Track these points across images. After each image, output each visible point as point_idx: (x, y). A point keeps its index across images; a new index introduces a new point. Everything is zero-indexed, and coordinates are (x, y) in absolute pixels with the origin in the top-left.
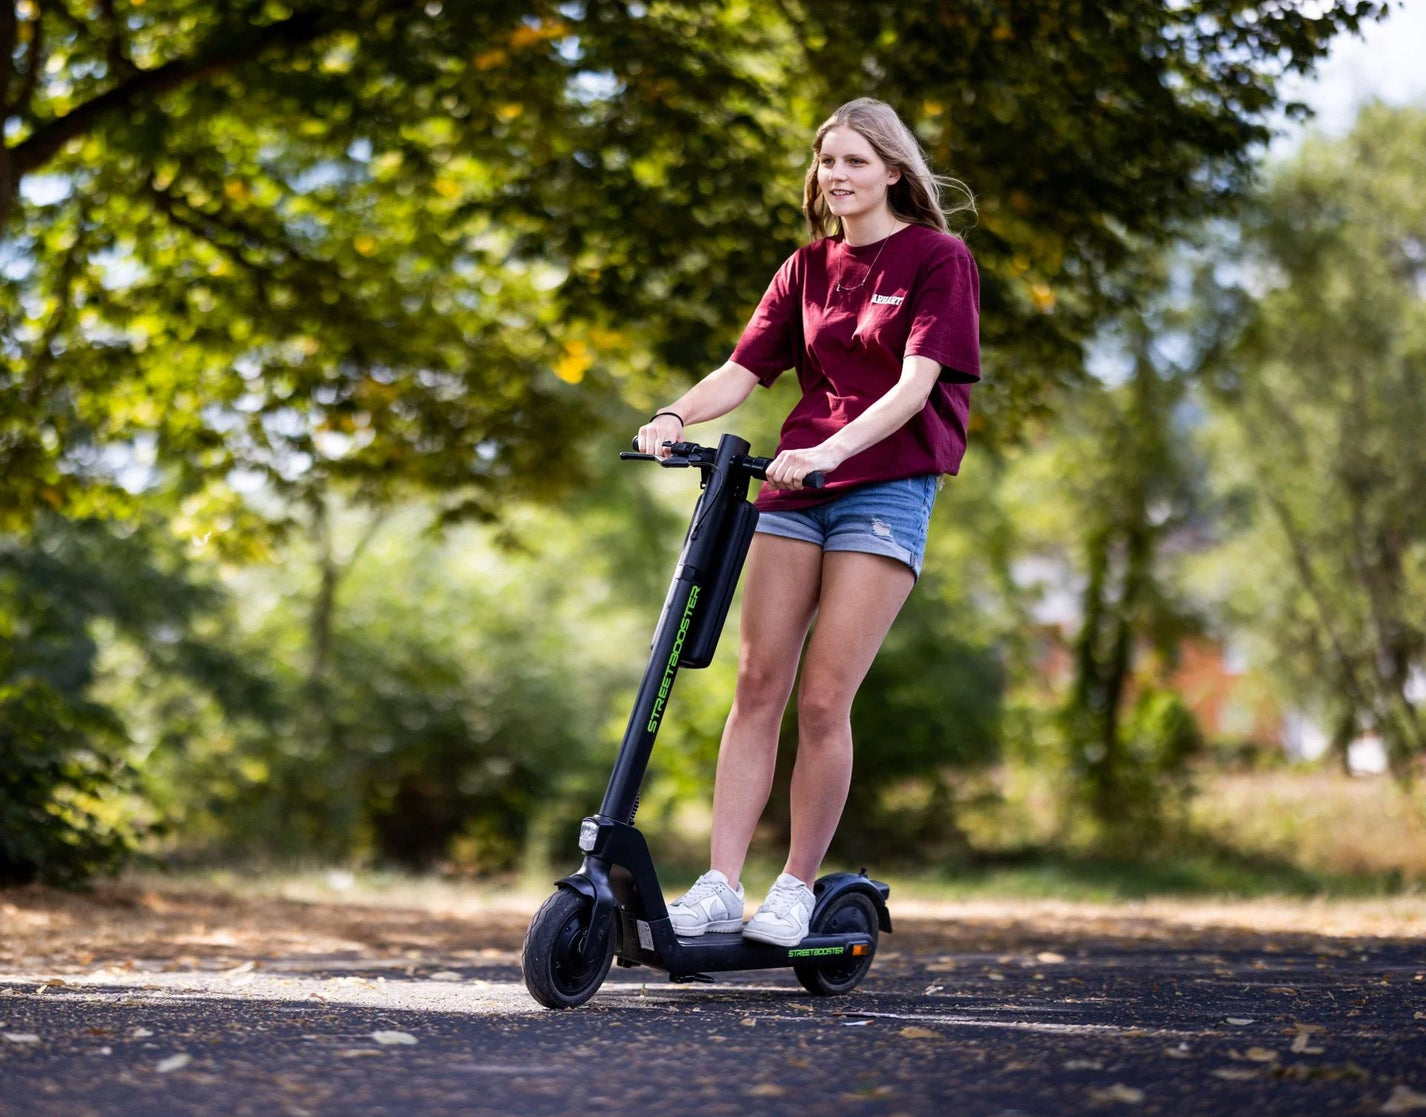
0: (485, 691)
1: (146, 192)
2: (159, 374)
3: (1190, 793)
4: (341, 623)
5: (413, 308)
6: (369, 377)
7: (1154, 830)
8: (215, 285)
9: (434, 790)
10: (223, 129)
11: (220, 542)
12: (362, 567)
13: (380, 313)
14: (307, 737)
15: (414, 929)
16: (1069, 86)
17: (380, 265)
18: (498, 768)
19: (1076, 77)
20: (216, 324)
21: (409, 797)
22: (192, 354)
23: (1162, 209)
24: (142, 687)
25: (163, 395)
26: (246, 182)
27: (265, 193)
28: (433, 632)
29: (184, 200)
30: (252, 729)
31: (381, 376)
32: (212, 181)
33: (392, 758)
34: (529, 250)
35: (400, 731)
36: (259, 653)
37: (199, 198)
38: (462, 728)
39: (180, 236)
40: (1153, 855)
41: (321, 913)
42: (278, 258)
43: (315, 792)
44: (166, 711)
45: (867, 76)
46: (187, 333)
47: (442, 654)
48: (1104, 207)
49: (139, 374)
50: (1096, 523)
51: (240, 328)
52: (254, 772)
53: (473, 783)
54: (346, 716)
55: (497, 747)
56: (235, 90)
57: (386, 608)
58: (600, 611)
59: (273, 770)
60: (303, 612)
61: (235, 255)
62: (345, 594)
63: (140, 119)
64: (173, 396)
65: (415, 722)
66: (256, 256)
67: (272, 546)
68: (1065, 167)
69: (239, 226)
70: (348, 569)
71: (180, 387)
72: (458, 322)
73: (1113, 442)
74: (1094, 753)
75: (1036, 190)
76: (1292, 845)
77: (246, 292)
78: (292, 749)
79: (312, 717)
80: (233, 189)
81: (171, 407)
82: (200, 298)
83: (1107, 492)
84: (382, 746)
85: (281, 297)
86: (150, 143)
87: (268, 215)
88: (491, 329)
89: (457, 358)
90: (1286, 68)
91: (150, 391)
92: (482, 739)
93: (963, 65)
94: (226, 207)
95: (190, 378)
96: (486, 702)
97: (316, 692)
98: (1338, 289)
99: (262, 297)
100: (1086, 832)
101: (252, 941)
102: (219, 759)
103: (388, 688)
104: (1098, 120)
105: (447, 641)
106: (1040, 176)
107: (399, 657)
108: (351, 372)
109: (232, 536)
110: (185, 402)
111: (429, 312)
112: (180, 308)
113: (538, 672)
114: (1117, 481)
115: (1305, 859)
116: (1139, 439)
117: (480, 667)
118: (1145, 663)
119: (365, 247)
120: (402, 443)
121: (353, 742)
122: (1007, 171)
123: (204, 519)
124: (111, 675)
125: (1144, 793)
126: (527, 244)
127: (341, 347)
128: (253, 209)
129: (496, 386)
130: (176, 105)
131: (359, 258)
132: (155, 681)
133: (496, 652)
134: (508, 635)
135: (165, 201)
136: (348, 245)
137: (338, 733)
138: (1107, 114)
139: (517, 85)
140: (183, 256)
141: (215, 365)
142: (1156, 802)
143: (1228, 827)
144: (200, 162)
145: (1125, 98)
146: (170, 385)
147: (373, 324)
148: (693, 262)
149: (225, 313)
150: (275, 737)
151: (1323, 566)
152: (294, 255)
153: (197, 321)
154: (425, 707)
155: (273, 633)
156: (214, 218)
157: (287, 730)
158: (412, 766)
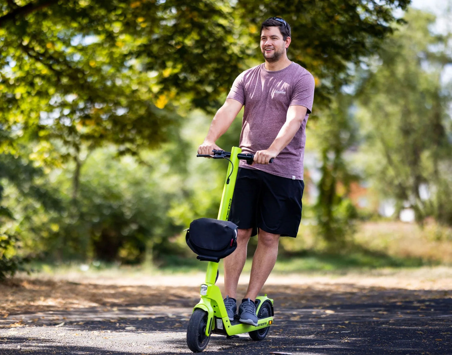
0: (129, 202)
1: (20, 46)
2: (25, 106)
3: (354, 232)
4: (82, 179)
5: (109, 83)
6: (94, 106)
7: (344, 244)
8: (43, 77)
9: (113, 234)
10: (46, 25)
11: (45, 161)
12: (89, 161)
13: (98, 86)
14: (71, 216)
15: (114, 296)
16: (326, 14)
17: (98, 70)
18: (134, 227)
19: (328, 11)
20: (44, 90)
21: (105, 236)
22: (36, 99)
23: (357, 53)
24: (18, 201)
25: (26, 113)
26: (53, 43)
27: (60, 47)
28: (112, 182)
29: (33, 49)
30: (53, 214)
31: (98, 106)
32: (42, 43)
33: (99, 224)
34: (149, 67)
35: (102, 215)
36: (56, 190)
37: (38, 48)
38: (122, 214)
39: (32, 61)
40: (343, 252)
41: (81, 288)
42: (64, 68)
43: (75, 235)
44: (26, 208)
45: (261, 11)
46: (34, 93)
47: (115, 190)
48: (338, 53)
49: (18, 107)
50: (325, 145)
51: (52, 91)
52: (55, 228)
53: (126, 232)
54: (84, 210)
55: (134, 219)
56: (50, 12)
57: (98, 175)
58: (167, 175)
59: (61, 228)
60: (70, 176)
61: (50, 67)
62: (83, 170)
63: (18, 23)
64: (29, 113)
65: (106, 212)
66: (57, 68)
67: (63, 162)
68: (325, 40)
69: (51, 58)
70: (84, 162)
71: (31, 110)
72: (124, 89)
73: (330, 119)
74: (325, 219)
75: (316, 48)
76: (386, 248)
77: (54, 79)
78: (67, 221)
79: (74, 210)
80: (49, 46)
81: (29, 117)
82: (38, 81)
83: (328, 135)
84: (96, 220)
85: (65, 80)
86: (22, 31)
87: (61, 54)
88: (134, 92)
89: (124, 101)
90: (396, 7)
91: (22, 112)
92: (129, 218)
93: (293, 8)
94: (47, 51)
95: (35, 107)
96: (130, 205)
97: (75, 202)
98: (400, 69)
99: (59, 80)
100: (322, 245)
101: (60, 303)
102: (44, 224)
103: (98, 201)
104: (336, 24)
105: (117, 186)
106: (317, 43)
107: (101, 191)
108: (89, 105)
109: (49, 159)
110: (33, 115)
111: (114, 85)
112: (32, 84)
113: (146, 196)
114: (331, 132)
115: (391, 252)
116: (338, 118)
117: (128, 194)
118: (340, 190)
119: (92, 64)
120: (105, 129)
121: (87, 218)
122: (306, 41)
123: (40, 153)
124: (8, 197)
125: (340, 232)
126: (148, 66)
127: (85, 98)
128: (56, 52)
129: (137, 110)
130: (31, 18)
131: (91, 68)
132: (22, 199)
133: (132, 189)
134: (137, 183)
135: (26, 49)
136: (87, 64)
137: (82, 216)
138: (339, 22)
139: (144, 13)
140: (33, 67)
141: (43, 103)
142: (344, 235)
143: (367, 243)
144: (38, 37)
145: (344, 17)
146: (29, 110)
147: (96, 90)
148: (203, 71)
149: (46, 86)
150: (61, 217)
151: (396, 158)
152: (70, 67)
153: (37, 88)
154: (110, 207)
155: (60, 183)
156: (43, 55)
157: (65, 214)
158: (106, 226)
